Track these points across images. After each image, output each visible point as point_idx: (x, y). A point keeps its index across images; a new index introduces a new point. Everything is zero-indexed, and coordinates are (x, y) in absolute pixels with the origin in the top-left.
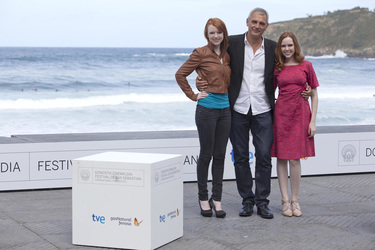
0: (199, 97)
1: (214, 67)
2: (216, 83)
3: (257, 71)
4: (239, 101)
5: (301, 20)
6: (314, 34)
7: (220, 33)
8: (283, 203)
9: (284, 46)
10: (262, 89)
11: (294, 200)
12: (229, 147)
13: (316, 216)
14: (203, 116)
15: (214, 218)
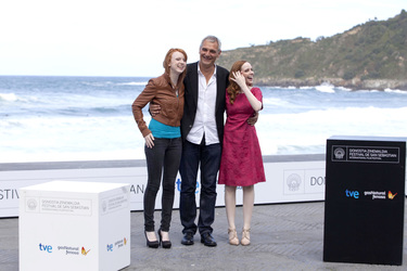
5: (244, 49)
8: (230, 231)
13: (262, 244)
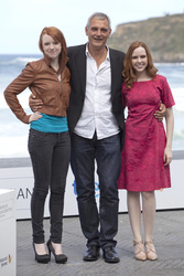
0: (31, 120)
1: (50, 85)
2: (52, 104)
3: (103, 87)
4: (81, 123)
5: (157, 19)
6: (172, 36)
7: (56, 43)
8: (135, 243)
9: (136, 57)
10: (108, 109)
11: (148, 240)
12: (70, 178)
13: (174, 260)
14: (37, 142)
15: (53, 264)
